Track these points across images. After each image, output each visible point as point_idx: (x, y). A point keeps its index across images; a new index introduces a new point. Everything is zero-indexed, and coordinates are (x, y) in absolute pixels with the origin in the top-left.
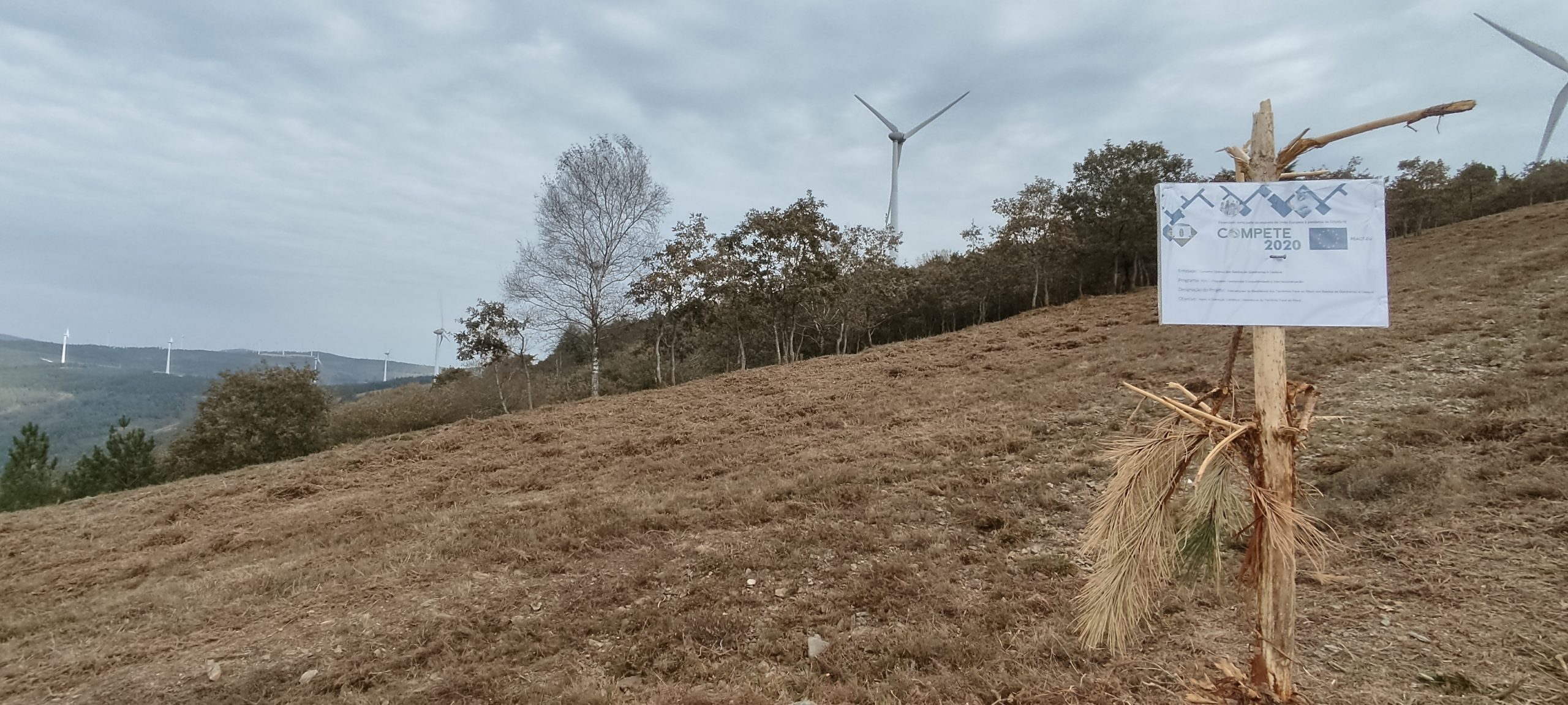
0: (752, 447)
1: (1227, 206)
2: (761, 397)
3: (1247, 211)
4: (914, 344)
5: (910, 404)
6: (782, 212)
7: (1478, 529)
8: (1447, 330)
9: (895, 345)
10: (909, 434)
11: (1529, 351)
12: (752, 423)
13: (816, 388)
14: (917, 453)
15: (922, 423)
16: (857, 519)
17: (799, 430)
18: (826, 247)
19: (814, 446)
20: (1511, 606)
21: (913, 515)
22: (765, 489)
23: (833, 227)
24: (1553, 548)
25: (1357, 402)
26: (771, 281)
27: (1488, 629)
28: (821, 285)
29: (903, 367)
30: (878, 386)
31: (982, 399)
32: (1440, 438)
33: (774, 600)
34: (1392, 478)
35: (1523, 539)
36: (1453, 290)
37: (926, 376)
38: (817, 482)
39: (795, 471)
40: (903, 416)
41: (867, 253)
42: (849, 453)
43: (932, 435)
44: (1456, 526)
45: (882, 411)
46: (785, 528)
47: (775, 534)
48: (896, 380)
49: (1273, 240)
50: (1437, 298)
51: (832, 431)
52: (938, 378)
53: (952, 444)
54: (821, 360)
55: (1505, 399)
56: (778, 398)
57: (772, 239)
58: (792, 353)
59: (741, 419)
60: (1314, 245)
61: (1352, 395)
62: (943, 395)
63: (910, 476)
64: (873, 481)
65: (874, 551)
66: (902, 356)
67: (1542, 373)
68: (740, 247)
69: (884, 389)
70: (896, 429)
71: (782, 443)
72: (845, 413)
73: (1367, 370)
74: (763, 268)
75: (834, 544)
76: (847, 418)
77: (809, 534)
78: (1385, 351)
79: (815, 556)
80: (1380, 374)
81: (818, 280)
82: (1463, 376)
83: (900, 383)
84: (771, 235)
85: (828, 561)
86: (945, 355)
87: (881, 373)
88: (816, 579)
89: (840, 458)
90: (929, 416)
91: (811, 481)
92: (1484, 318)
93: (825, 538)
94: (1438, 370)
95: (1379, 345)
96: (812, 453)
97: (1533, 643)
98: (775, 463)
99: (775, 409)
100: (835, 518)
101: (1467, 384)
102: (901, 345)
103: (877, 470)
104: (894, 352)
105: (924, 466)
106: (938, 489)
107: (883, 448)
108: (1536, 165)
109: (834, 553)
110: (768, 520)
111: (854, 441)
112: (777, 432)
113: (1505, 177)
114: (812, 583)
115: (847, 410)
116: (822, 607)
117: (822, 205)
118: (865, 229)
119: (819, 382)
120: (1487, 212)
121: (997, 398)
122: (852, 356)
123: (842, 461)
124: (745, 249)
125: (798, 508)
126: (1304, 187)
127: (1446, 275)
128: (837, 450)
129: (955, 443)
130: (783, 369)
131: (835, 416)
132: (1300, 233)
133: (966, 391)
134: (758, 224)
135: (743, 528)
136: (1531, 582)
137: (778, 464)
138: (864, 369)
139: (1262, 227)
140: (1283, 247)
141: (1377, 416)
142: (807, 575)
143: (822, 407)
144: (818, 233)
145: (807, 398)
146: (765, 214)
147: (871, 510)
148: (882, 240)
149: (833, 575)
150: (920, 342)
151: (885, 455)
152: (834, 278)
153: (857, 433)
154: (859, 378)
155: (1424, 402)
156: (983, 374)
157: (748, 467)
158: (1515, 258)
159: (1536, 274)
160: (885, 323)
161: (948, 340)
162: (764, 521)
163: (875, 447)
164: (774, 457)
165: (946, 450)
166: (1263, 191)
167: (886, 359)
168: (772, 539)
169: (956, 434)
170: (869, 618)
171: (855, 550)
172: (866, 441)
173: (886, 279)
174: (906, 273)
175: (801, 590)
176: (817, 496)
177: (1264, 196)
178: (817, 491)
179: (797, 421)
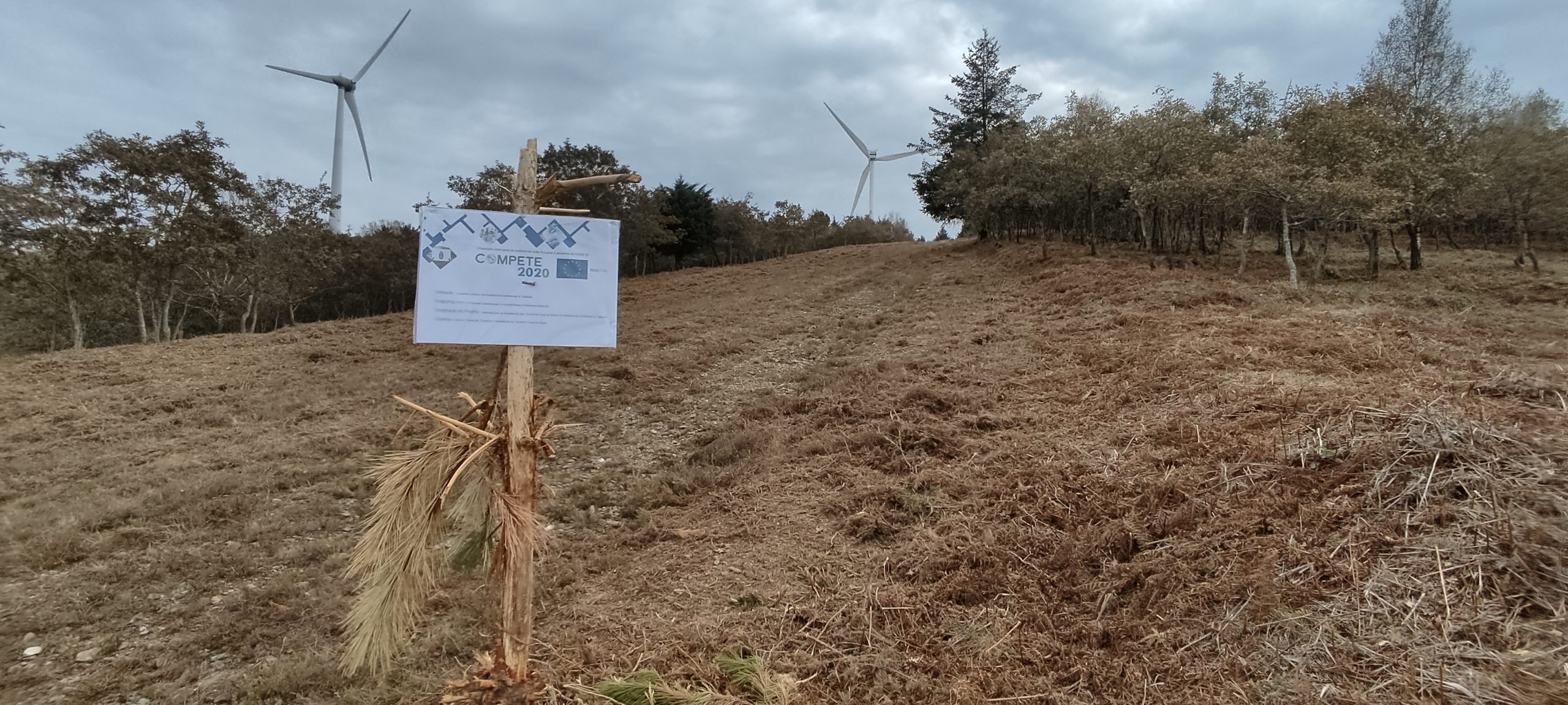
0: (72, 457)
1: (487, 233)
2: (103, 387)
3: (503, 240)
4: (346, 324)
5: (329, 395)
6: (153, 142)
7: (782, 481)
8: (790, 331)
9: (322, 324)
10: (319, 430)
11: (831, 349)
12: (77, 424)
13: (199, 375)
14: (328, 451)
15: (340, 416)
16: (231, 539)
17: (158, 431)
18: (225, 197)
19: (179, 451)
20: (790, 535)
21: (311, 525)
22: (83, 516)
23: (237, 174)
24: (818, 490)
25: (732, 386)
26: (132, 232)
27: (775, 555)
28: (216, 245)
29: (328, 351)
30: (289, 372)
31: (418, 388)
32: (773, 413)
33: (71, 665)
34: (740, 447)
35: (803, 485)
36: (797, 302)
37: (356, 361)
38: (176, 498)
39: (142, 486)
40: (317, 408)
41: (291, 213)
42: (234, 457)
43: (350, 429)
44: (771, 479)
45: (289, 403)
46: (110, 566)
47: (90, 576)
48: (314, 366)
49: (526, 267)
50: (788, 307)
51: (214, 431)
52: (370, 364)
53: (373, 438)
54: (212, 340)
55: (813, 383)
56: (130, 390)
57: (136, 177)
58: (167, 330)
59: (58, 420)
60: (560, 274)
61: (728, 381)
62: (373, 383)
63: (315, 478)
64: (261, 489)
65: (249, 574)
66: (329, 337)
67: (834, 365)
68: (76, 179)
69: (297, 376)
70: (305, 424)
71: (127, 450)
72: (237, 406)
73: (740, 360)
74: (120, 213)
75: (190, 575)
76: (238, 413)
77: (151, 568)
78: (753, 346)
79: (157, 596)
80: (747, 364)
81: (212, 238)
82: (795, 366)
83: (321, 369)
84: (134, 170)
85: (177, 599)
86: (383, 338)
87: (298, 357)
88: (154, 625)
89: (220, 464)
90: (351, 408)
91: (165, 496)
92: (811, 324)
93: (178, 570)
94: (781, 362)
95: (750, 341)
96: (174, 460)
97: (797, 561)
98: (111, 477)
99: (124, 404)
100: (196, 542)
101: (794, 372)
102: (329, 324)
103: (271, 474)
104: (318, 333)
105: (335, 466)
106: (348, 490)
107: (284, 448)
108: (850, 218)
109: (188, 586)
110: (80, 559)
111: (242, 442)
112: (121, 435)
113: (834, 224)
114: (146, 632)
115: (241, 403)
116: (158, 660)
117: (221, 144)
118: (288, 185)
119: (205, 368)
120: (822, 247)
121: (433, 386)
122: (260, 336)
123: (220, 468)
124: (85, 183)
125: (136, 535)
126: (555, 221)
127: (795, 290)
128: (216, 454)
129: (377, 437)
130: (147, 351)
131: (220, 411)
132: (550, 263)
133: (400, 379)
134: (111, 153)
135: (28, 576)
136: (804, 516)
137: (115, 479)
138: (275, 352)
139: (517, 255)
140: (535, 273)
141: (741, 397)
142: (140, 623)
143: (203, 400)
144: (214, 179)
145: (181, 388)
146: (125, 140)
147: (254, 525)
148: (314, 199)
149: (181, 615)
150: (354, 322)
151: (285, 456)
152: (238, 239)
153: (249, 431)
154: (265, 363)
155: (769, 385)
156: (423, 360)
157: (59, 487)
158: (832, 282)
159: (841, 294)
160: (315, 298)
161: (388, 321)
162: (71, 561)
163: (273, 447)
164: (110, 470)
165: (365, 445)
166: (520, 222)
167: (308, 341)
168: (84, 584)
169: (380, 427)
170: (228, 660)
171: (222, 577)
172: (261, 440)
173: (314, 247)
174: (344, 241)
175: (124, 645)
176: (172, 516)
177: (521, 226)
178: (174, 509)
179: (161, 418)
